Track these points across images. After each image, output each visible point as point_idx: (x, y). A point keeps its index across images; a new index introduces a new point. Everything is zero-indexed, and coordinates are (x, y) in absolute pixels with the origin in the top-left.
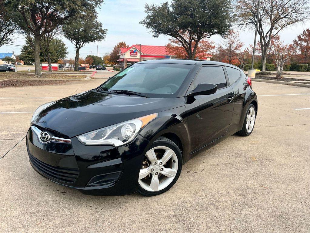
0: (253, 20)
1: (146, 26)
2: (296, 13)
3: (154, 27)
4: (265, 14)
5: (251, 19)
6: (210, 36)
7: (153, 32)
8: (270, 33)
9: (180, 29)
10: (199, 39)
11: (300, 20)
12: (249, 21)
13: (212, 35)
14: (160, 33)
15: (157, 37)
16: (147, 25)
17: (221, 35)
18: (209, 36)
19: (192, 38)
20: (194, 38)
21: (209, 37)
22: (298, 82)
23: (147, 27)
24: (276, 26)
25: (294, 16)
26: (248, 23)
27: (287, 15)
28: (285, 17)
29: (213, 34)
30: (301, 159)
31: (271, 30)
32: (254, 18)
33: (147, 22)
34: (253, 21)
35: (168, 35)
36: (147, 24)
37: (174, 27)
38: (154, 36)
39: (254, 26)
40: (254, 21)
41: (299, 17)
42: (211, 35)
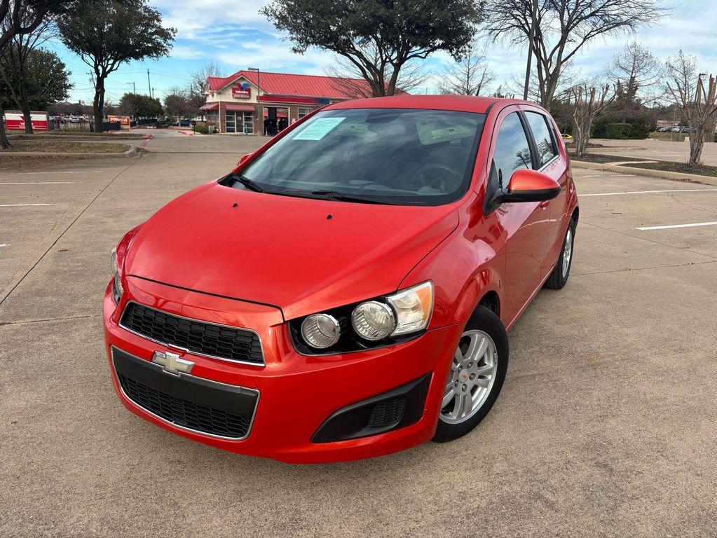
0: (521, 19)
1: (275, 24)
2: (616, 7)
3: (294, 28)
4: (549, 8)
5: (516, 19)
6: (427, 55)
7: (292, 39)
8: (560, 52)
9: (355, 35)
10: (402, 60)
11: (625, 23)
12: (513, 21)
13: (431, 52)
14: (308, 43)
15: (301, 51)
16: (277, 21)
17: (451, 52)
18: (423, 55)
19: (386, 59)
20: (390, 59)
21: (425, 58)
22: (624, 165)
23: (278, 26)
24: (571, 34)
25: (614, 13)
26: (510, 27)
27: (597, 11)
28: (592, 14)
29: (434, 49)
30: (699, 356)
31: (562, 44)
32: (525, 16)
33: (278, 13)
34: (521, 22)
35: (328, 50)
36: (277, 17)
37: (342, 30)
38: (295, 51)
39: (524, 34)
40: (524, 22)
41: (623, 14)
42: (429, 51)
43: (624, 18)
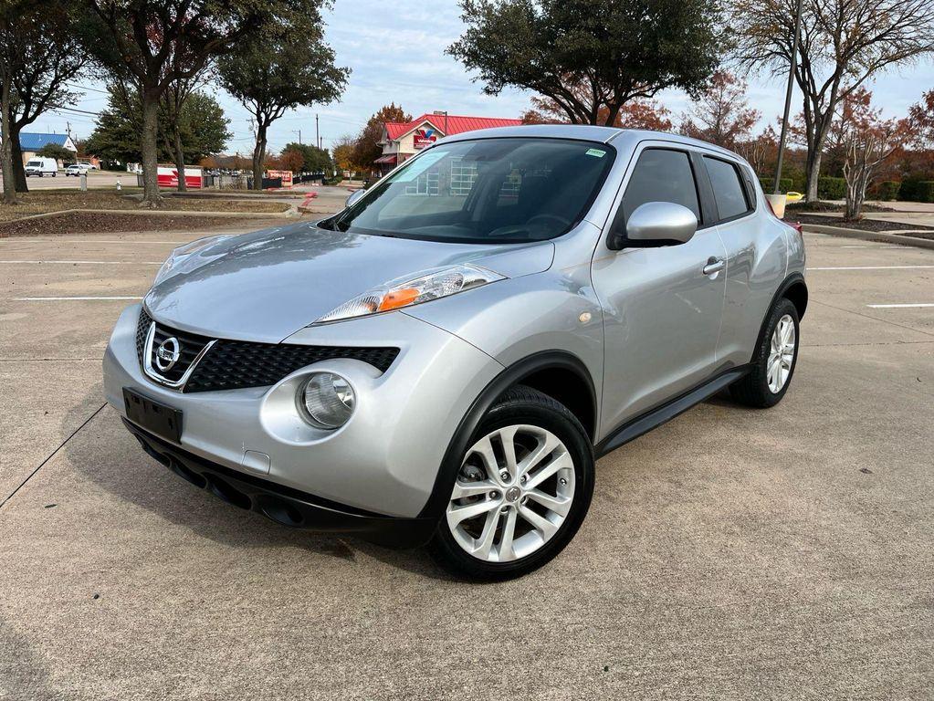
0: (784, 45)
1: (464, 61)
2: (913, 29)
3: (487, 64)
4: (820, 30)
5: (779, 43)
6: (654, 92)
7: (484, 78)
8: (835, 87)
9: (564, 71)
10: (620, 100)
11: (925, 49)
12: (773, 47)
13: (660, 90)
14: (504, 81)
15: (495, 92)
16: (466, 58)
17: (687, 88)
18: (650, 93)
19: (601, 98)
20: (605, 98)
22: (906, 234)
23: (467, 64)
24: (853, 63)
25: (908, 36)
26: (768, 55)
27: (885, 34)
28: (879, 38)
29: (663, 86)
31: (836, 77)
32: (789, 40)
33: (467, 50)
34: (784, 50)
35: (528, 89)
36: (466, 54)
37: (546, 65)
38: (488, 91)
39: (787, 63)
40: (787, 48)
41: (922, 37)
42: (657, 88)
43: (923, 43)
